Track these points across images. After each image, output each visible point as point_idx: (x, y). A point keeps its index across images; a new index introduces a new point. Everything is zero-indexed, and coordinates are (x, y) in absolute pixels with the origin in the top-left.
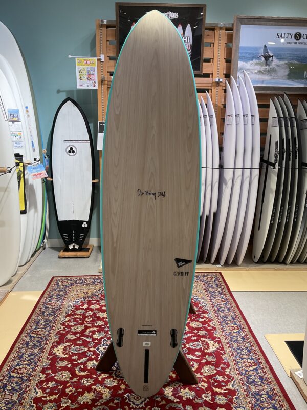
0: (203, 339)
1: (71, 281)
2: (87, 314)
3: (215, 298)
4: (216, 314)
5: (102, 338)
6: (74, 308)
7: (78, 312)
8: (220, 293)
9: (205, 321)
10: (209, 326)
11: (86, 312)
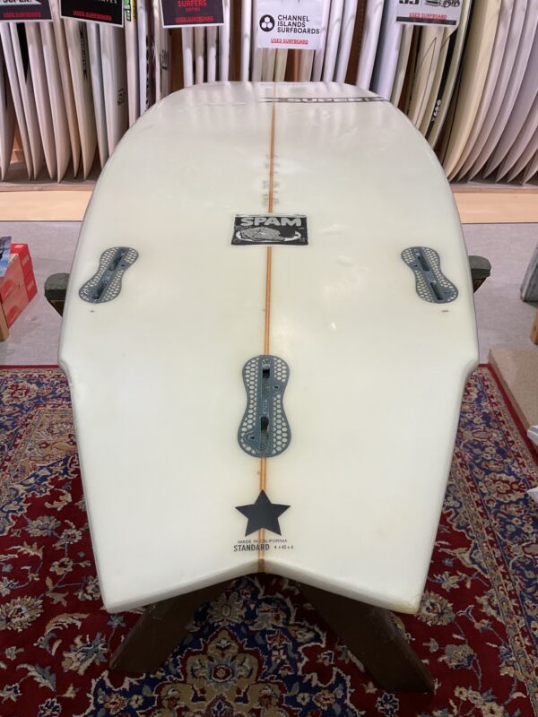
0: (464, 694)
1: (39, 384)
2: (62, 542)
3: (488, 472)
4: (498, 553)
5: (93, 671)
6: (25, 506)
7: (36, 527)
8: (500, 451)
9: (462, 584)
10: (480, 616)
11: (59, 530)
